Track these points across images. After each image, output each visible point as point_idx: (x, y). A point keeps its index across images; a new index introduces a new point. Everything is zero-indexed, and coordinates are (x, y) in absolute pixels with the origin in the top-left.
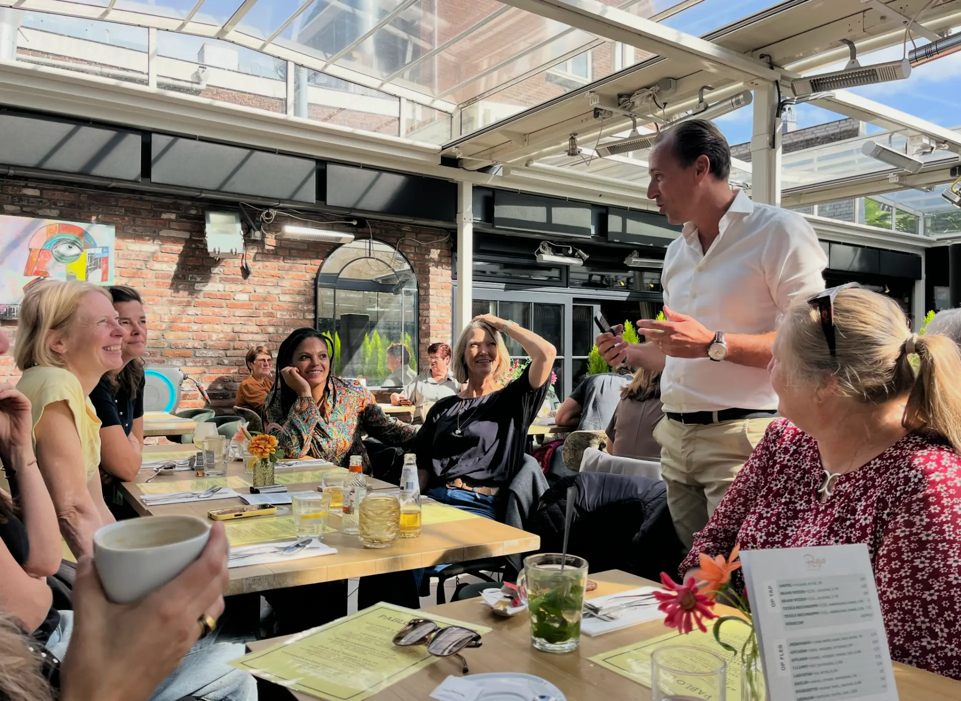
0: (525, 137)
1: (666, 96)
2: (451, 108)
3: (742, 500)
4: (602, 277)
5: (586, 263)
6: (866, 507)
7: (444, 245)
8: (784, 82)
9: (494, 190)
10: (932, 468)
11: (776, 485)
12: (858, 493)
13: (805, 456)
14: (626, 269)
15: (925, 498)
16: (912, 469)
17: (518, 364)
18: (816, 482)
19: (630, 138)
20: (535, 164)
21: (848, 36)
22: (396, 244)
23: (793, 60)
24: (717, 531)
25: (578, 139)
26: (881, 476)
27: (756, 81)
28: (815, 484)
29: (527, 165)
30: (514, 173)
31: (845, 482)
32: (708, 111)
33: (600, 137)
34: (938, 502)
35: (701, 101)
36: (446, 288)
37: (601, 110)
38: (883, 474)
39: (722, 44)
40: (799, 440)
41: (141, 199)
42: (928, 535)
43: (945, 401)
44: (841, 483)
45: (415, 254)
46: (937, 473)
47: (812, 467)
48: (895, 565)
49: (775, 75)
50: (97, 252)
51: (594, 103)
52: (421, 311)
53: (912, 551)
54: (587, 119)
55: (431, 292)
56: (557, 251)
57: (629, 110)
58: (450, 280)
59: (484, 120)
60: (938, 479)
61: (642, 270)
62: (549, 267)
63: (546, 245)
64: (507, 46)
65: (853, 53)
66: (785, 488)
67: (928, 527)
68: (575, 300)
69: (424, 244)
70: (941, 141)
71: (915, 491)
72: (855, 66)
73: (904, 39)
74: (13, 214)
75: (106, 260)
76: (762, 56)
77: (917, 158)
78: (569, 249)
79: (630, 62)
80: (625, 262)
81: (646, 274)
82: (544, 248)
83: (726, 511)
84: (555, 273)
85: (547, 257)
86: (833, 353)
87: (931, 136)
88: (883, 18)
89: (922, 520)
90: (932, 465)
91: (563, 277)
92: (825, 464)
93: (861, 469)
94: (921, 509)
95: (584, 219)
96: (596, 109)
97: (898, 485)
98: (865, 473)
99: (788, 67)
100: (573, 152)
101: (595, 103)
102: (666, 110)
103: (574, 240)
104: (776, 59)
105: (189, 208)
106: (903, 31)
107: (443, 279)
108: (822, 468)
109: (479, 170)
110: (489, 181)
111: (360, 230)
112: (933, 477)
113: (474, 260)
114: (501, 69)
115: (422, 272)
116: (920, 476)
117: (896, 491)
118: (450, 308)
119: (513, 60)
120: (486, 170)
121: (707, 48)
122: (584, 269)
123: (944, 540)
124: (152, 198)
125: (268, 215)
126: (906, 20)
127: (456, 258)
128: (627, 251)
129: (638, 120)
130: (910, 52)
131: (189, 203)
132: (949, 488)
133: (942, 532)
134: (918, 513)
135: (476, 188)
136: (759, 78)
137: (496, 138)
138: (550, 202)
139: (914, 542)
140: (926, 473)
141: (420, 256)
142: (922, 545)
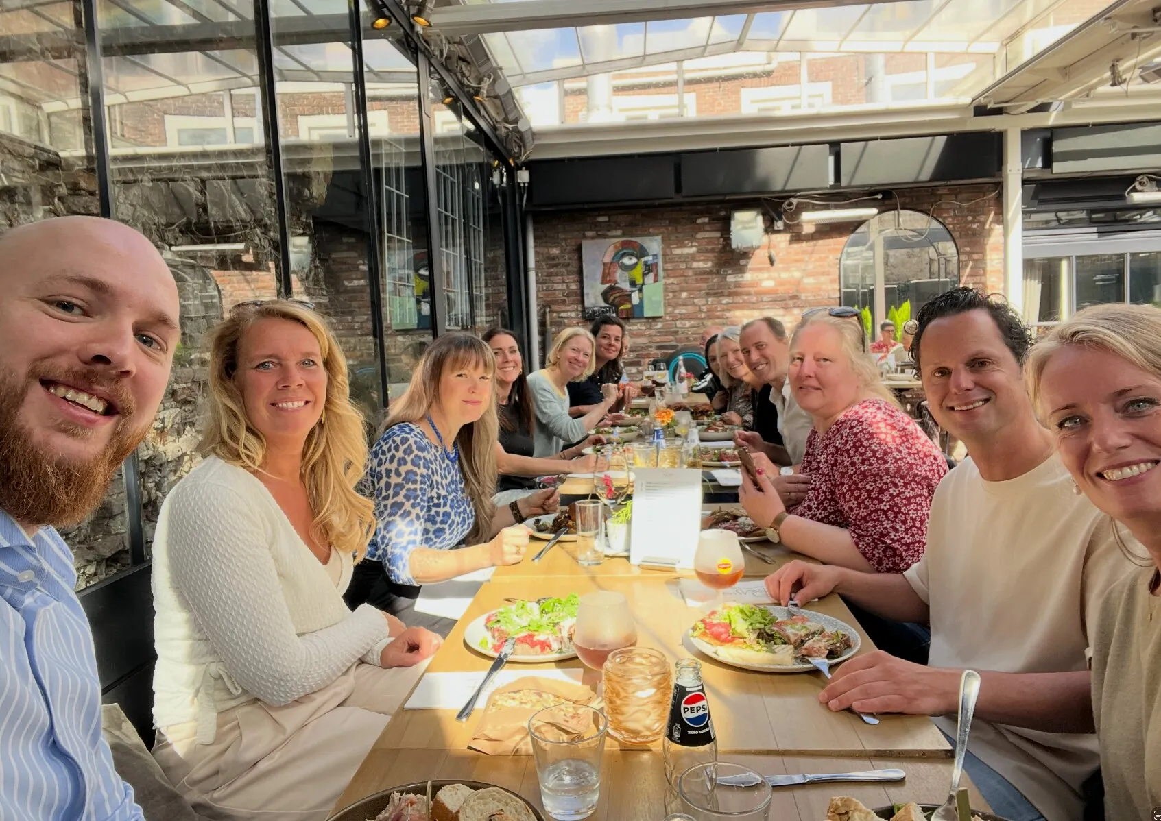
0: (1065, 71)
2: (995, 48)
7: (992, 202)
9: (1052, 130)
22: (929, 210)
29: (1088, 96)
30: (1080, 105)
36: (996, 249)
41: (681, 210)
45: (955, 216)
48: (856, 493)
50: (649, 259)
54: (1127, 42)
63: (1144, 180)
69: (965, 205)
74: (592, 238)
75: (656, 264)
82: (1142, 184)
100: (1114, 82)
101: (1115, 29)
105: (720, 210)
109: (1031, 111)
110: (1047, 120)
111: (887, 202)
120: (1040, 109)
124: (688, 208)
125: (790, 204)
131: (718, 206)
135: (1026, 133)
141: (960, 219)
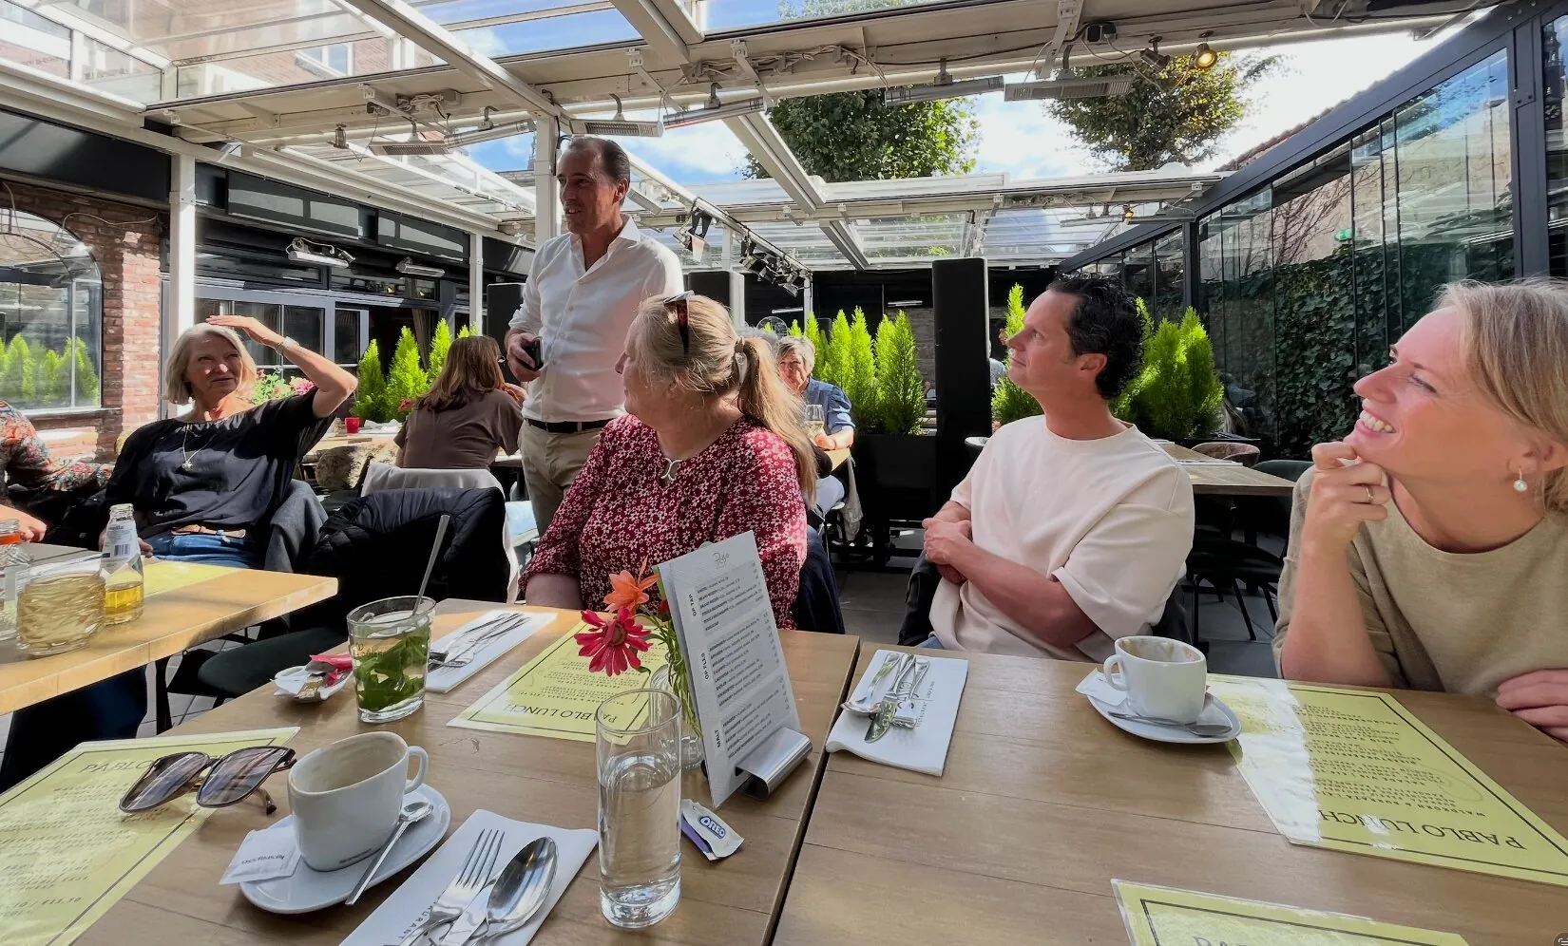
0: (276, 118)
1: (451, 107)
2: (162, 62)
3: (580, 497)
4: (367, 281)
5: (353, 266)
6: (710, 487)
7: (147, 229)
8: (563, 119)
9: (227, 171)
10: (762, 446)
11: (621, 478)
12: (701, 476)
13: (646, 448)
14: (399, 275)
15: (756, 472)
16: (746, 449)
17: (263, 375)
18: (658, 469)
19: (410, 142)
20: (287, 150)
21: (617, 92)
22: (61, 219)
23: (570, 102)
24: (556, 533)
25: (348, 132)
26: (719, 458)
27: (539, 113)
28: (657, 472)
29: (276, 149)
30: (257, 155)
31: (686, 467)
32: (493, 130)
33: (374, 134)
34: (766, 473)
35: (487, 119)
36: (151, 282)
37: (377, 106)
38: (721, 456)
39: (510, 71)
40: (638, 435)
42: (758, 501)
43: (765, 391)
44: (683, 468)
45: (99, 235)
46: (765, 450)
47: (653, 457)
49: (555, 110)
51: (368, 97)
52: (106, 310)
53: (746, 515)
54: (358, 113)
55: (126, 286)
56: (315, 249)
57: (409, 113)
58: (158, 272)
59: (214, 86)
60: (766, 455)
61: (414, 277)
62: (304, 266)
63: (300, 242)
64: (250, 9)
65: (620, 108)
66: (629, 479)
67: (758, 495)
68: (338, 304)
69: (112, 224)
70: (674, 194)
71: (750, 466)
72: (620, 118)
73: (659, 105)
76: (544, 92)
77: (658, 204)
78: (331, 249)
79: (411, 63)
80: (397, 268)
81: (420, 283)
82: (298, 245)
83: (566, 512)
84: (312, 275)
85: (303, 255)
86: (686, 352)
87: (668, 189)
88: (644, 84)
89: (754, 489)
90: (761, 444)
91: (323, 278)
92: (666, 453)
93: (701, 454)
94: (753, 480)
95: (351, 218)
96: (370, 104)
97: (736, 464)
98: (705, 457)
99: (567, 108)
100: (340, 144)
101: (370, 97)
102: (449, 121)
103: (337, 239)
104: (557, 97)
106: (658, 99)
107: (146, 271)
108: (663, 456)
109: (205, 145)
110: (222, 159)
112: (763, 453)
113: (198, 251)
114: (240, 33)
115: (110, 262)
116: (754, 454)
117: (735, 468)
118: (158, 307)
119: (258, 26)
120: (216, 145)
121: (497, 70)
122: (350, 274)
123: (770, 504)
126: (660, 89)
127: (168, 246)
128: (400, 258)
129: (418, 125)
130: (664, 117)
132: (774, 461)
133: (769, 497)
134: (751, 484)
135: (201, 166)
136: (543, 110)
137: (235, 111)
138: (308, 195)
139: (747, 507)
140: (758, 451)
141: (105, 239)
142: (753, 509)
